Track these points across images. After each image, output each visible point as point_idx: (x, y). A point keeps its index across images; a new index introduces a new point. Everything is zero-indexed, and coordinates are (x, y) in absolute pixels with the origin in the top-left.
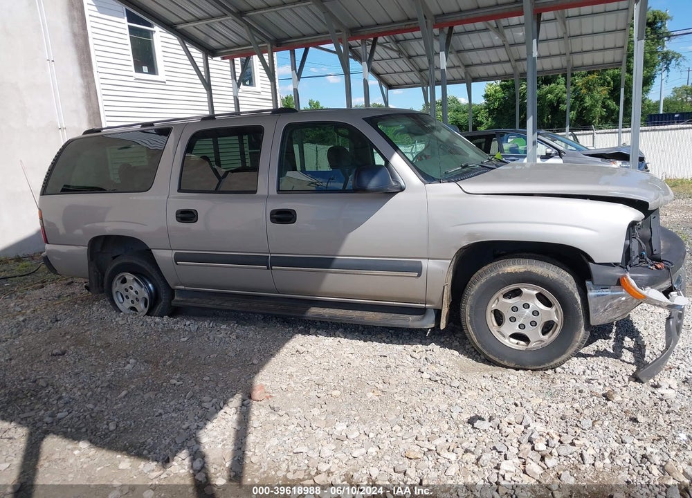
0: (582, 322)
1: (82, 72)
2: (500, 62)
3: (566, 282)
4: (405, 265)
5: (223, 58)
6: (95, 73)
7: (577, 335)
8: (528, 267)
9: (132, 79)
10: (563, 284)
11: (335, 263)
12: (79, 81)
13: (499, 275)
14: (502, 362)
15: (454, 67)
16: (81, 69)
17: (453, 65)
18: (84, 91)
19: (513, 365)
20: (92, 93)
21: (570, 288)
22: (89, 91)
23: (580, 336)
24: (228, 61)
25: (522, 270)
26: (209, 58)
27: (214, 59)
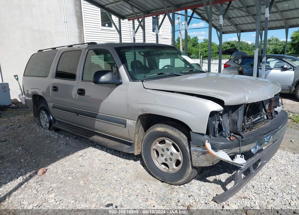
0: (190, 163)
1: (78, 27)
2: (277, 20)
3: (183, 140)
4: (120, 121)
5: (129, 20)
6: (84, 27)
7: (188, 169)
8: (166, 129)
9: (100, 29)
10: (181, 140)
11: (98, 116)
12: (77, 30)
13: (154, 131)
14: (156, 177)
15: (253, 23)
16: (78, 25)
17: (252, 22)
18: (79, 34)
19: (160, 179)
20: (82, 35)
21: (184, 143)
22: (81, 34)
23: (190, 171)
24: (132, 21)
25: (163, 131)
26: (121, 20)
27: (124, 20)
